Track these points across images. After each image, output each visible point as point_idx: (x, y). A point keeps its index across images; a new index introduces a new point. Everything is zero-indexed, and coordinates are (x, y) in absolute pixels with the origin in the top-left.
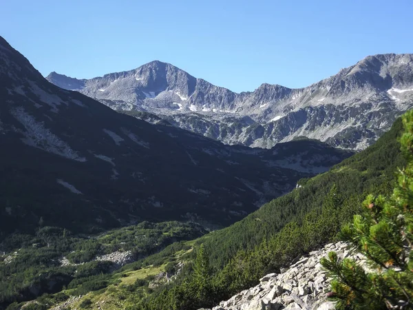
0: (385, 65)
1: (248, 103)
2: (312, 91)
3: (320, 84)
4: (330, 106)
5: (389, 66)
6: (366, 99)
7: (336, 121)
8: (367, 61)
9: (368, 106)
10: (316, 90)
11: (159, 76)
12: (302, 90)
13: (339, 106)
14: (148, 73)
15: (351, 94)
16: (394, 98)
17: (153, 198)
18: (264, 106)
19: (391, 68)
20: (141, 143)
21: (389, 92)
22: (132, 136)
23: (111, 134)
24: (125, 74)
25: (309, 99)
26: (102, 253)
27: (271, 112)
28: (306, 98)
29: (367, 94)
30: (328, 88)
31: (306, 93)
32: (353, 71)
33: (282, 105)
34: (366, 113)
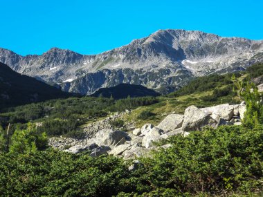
0: (176, 39)
1: (36, 65)
2: (105, 58)
3: (113, 52)
4: (127, 70)
5: (180, 41)
8: (160, 34)
9: (168, 72)
12: (94, 57)
13: (137, 71)
15: (147, 61)
16: (188, 67)
18: (54, 68)
19: (182, 42)
21: (183, 62)
25: (102, 65)
27: (62, 74)
28: (99, 64)
29: (164, 62)
30: (122, 56)
31: (98, 60)
32: (147, 41)
33: (73, 69)
34: (166, 77)
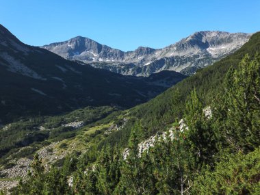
0: (204, 36)
1: (132, 56)
2: (167, 50)
3: (170, 46)
4: (177, 57)
5: (206, 37)
6: (196, 53)
7: (180, 64)
8: (195, 35)
9: (198, 56)
10: (169, 49)
11: (81, 44)
12: (161, 49)
13: (182, 57)
14: (75, 43)
15: (187, 50)
16: (210, 52)
17: (89, 97)
18: (140, 58)
19: (208, 38)
20: (77, 72)
21: (208, 49)
22: (72, 69)
23: (60, 67)
24: (62, 43)
26: (65, 123)
27: (144, 61)
28: (163, 53)
29: (196, 51)
30: (175, 48)
31: (163, 51)
32: (188, 40)
33: (150, 57)
34: (196, 60)
